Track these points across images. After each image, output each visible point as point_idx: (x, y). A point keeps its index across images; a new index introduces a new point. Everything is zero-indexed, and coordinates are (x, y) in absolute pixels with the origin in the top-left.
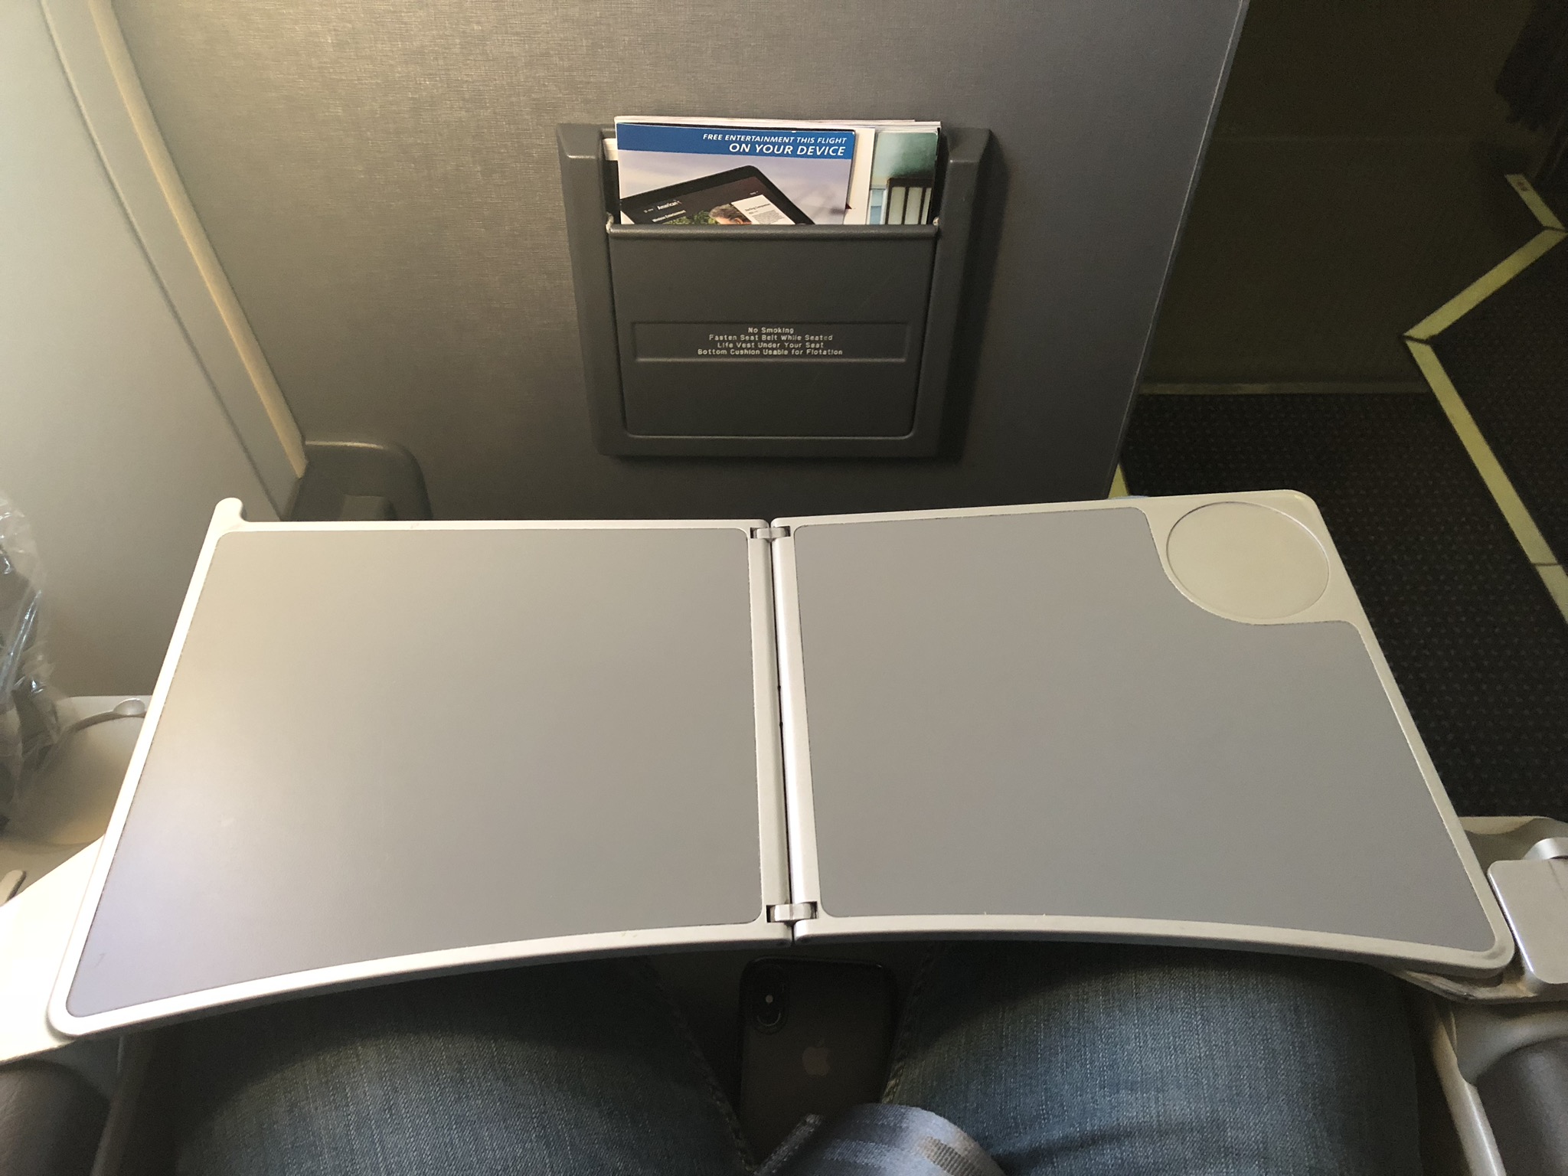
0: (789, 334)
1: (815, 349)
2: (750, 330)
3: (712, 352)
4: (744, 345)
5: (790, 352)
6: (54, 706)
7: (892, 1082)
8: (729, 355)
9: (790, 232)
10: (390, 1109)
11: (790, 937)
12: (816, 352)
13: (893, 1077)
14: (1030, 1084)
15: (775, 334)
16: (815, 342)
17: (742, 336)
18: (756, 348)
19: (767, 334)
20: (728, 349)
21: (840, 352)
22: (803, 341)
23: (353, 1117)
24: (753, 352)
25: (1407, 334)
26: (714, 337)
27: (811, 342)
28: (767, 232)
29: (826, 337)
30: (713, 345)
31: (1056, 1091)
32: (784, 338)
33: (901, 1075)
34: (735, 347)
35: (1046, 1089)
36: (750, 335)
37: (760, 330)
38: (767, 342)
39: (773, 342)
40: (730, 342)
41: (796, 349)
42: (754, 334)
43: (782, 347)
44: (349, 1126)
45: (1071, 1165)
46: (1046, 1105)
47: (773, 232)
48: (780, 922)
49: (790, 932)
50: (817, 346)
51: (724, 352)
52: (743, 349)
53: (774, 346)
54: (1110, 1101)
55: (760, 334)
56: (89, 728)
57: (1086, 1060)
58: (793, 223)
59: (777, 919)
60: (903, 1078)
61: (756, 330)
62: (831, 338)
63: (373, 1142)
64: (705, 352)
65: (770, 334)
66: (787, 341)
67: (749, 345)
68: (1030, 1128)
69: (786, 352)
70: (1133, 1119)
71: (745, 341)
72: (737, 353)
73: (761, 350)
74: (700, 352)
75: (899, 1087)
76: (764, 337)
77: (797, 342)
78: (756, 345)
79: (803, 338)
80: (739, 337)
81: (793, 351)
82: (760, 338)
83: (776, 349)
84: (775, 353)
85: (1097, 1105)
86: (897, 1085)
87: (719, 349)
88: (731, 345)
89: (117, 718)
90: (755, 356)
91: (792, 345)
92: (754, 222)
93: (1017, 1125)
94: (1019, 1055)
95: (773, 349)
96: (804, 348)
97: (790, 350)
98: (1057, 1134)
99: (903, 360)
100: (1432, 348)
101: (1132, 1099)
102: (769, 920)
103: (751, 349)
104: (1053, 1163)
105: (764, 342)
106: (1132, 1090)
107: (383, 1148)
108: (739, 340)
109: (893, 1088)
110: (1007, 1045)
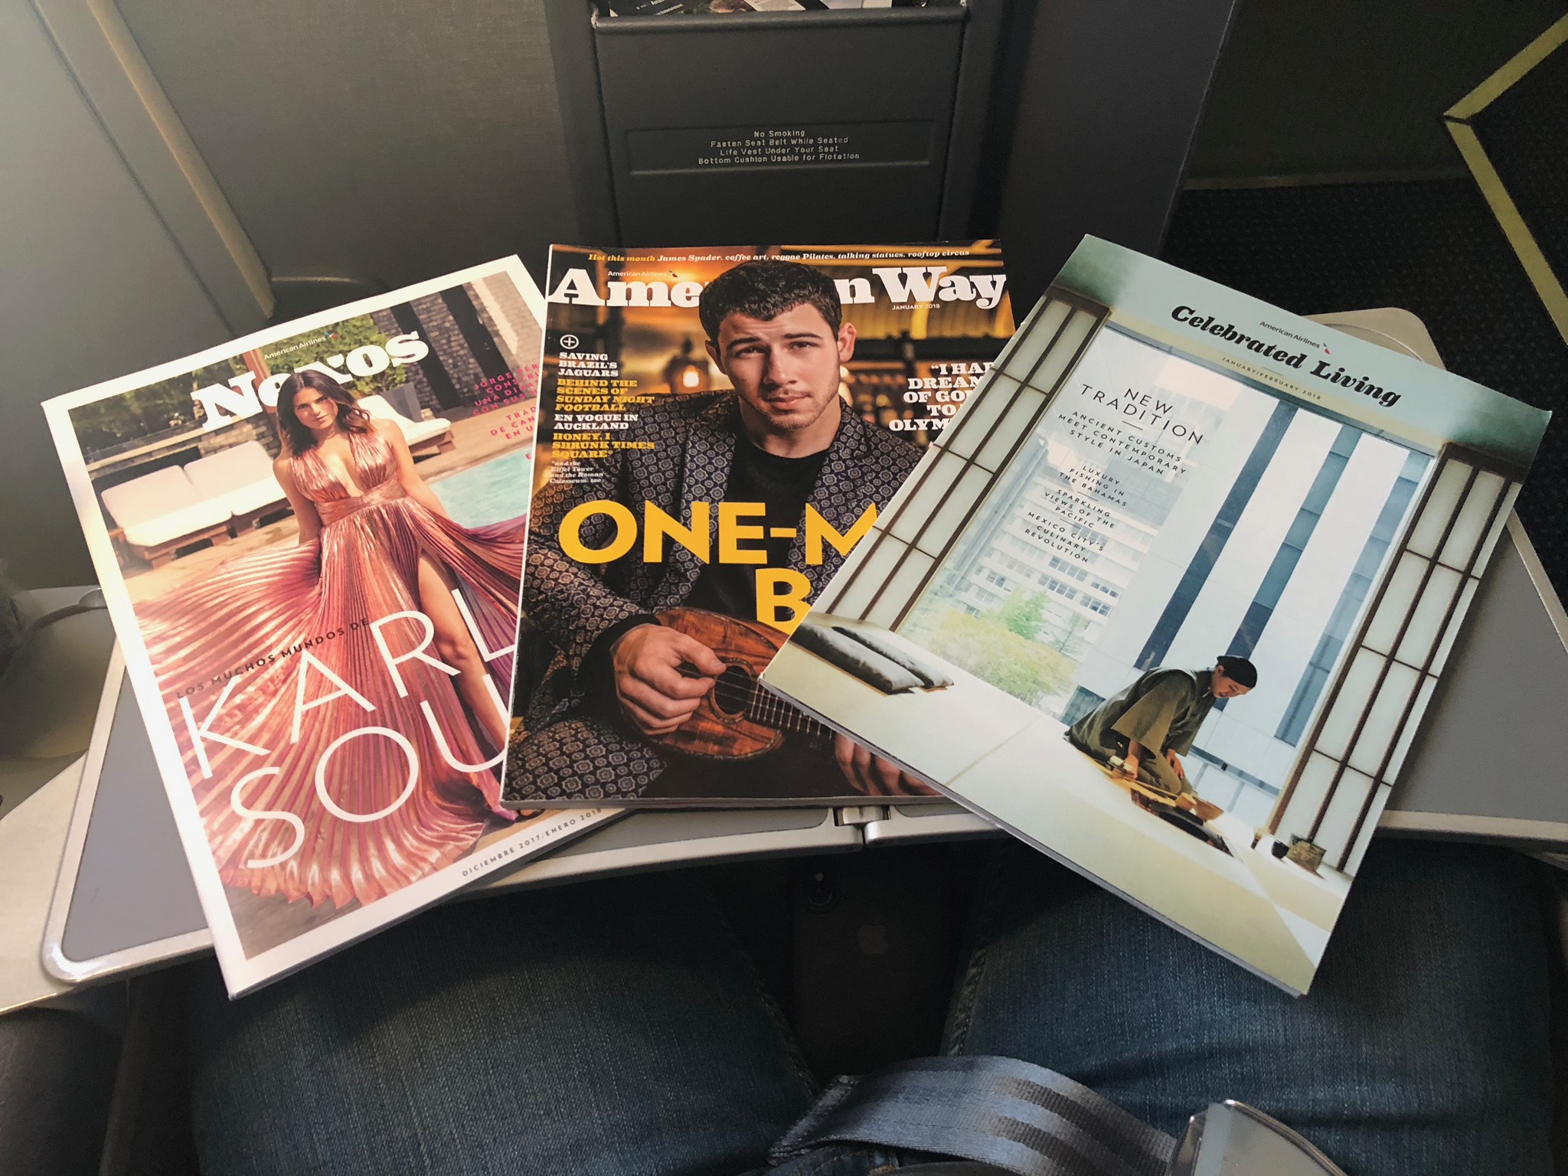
0: (800, 137)
1: (829, 153)
2: (756, 134)
3: (714, 161)
4: (749, 152)
5: (801, 158)
6: (12, 603)
7: (973, 971)
8: (733, 164)
9: (800, 19)
10: (420, 1057)
11: (861, 841)
12: (830, 157)
13: (974, 966)
14: (1138, 989)
15: (783, 138)
16: (829, 145)
17: (747, 141)
18: (763, 155)
19: (775, 138)
20: (732, 157)
21: (857, 156)
22: (816, 145)
23: (380, 1069)
24: (760, 160)
25: (1446, 114)
26: (716, 144)
27: (824, 145)
28: (774, 19)
29: (840, 140)
30: (715, 153)
31: (1168, 998)
32: (794, 142)
33: (983, 964)
34: (740, 155)
35: (1157, 995)
36: (756, 140)
37: (767, 134)
38: (776, 147)
39: (783, 146)
40: (734, 149)
41: (807, 154)
42: (760, 139)
43: (792, 153)
44: (377, 1078)
45: (1184, 1077)
46: (1158, 1013)
47: (781, 19)
48: (849, 825)
49: (861, 834)
50: (829, 150)
51: (728, 160)
52: (749, 156)
53: (783, 151)
54: (1231, 1012)
55: (767, 138)
56: (55, 624)
57: (1201, 966)
58: (803, 8)
59: (846, 822)
60: (985, 967)
61: (763, 134)
62: (846, 140)
63: (405, 1095)
64: (707, 161)
65: (778, 138)
66: (797, 145)
67: (755, 152)
68: (1138, 1037)
69: (797, 158)
70: (1256, 1033)
71: (751, 148)
72: (742, 161)
73: (768, 156)
74: (701, 161)
75: (983, 976)
76: (771, 142)
77: (810, 146)
78: (763, 151)
79: (816, 141)
80: (744, 144)
81: (804, 156)
82: (767, 142)
83: (786, 155)
84: (784, 159)
85: (1215, 1015)
86: (979, 974)
87: (722, 157)
88: (735, 152)
89: (84, 611)
90: (762, 163)
91: (803, 150)
92: (758, 9)
93: (1124, 1033)
94: (1124, 956)
95: (781, 155)
96: (816, 153)
97: (800, 155)
98: (1170, 1046)
99: (926, 163)
100: (1472, 128)
101: (1256, 1011)
102: (837, 824)
103: (758, 155)
104: (1164, 1074)
105: (772, 147)
106: (1255, 1002)
107: (416, 1101)
108: (743, 146)
109: (974, 977)
110: (1109, 944)
